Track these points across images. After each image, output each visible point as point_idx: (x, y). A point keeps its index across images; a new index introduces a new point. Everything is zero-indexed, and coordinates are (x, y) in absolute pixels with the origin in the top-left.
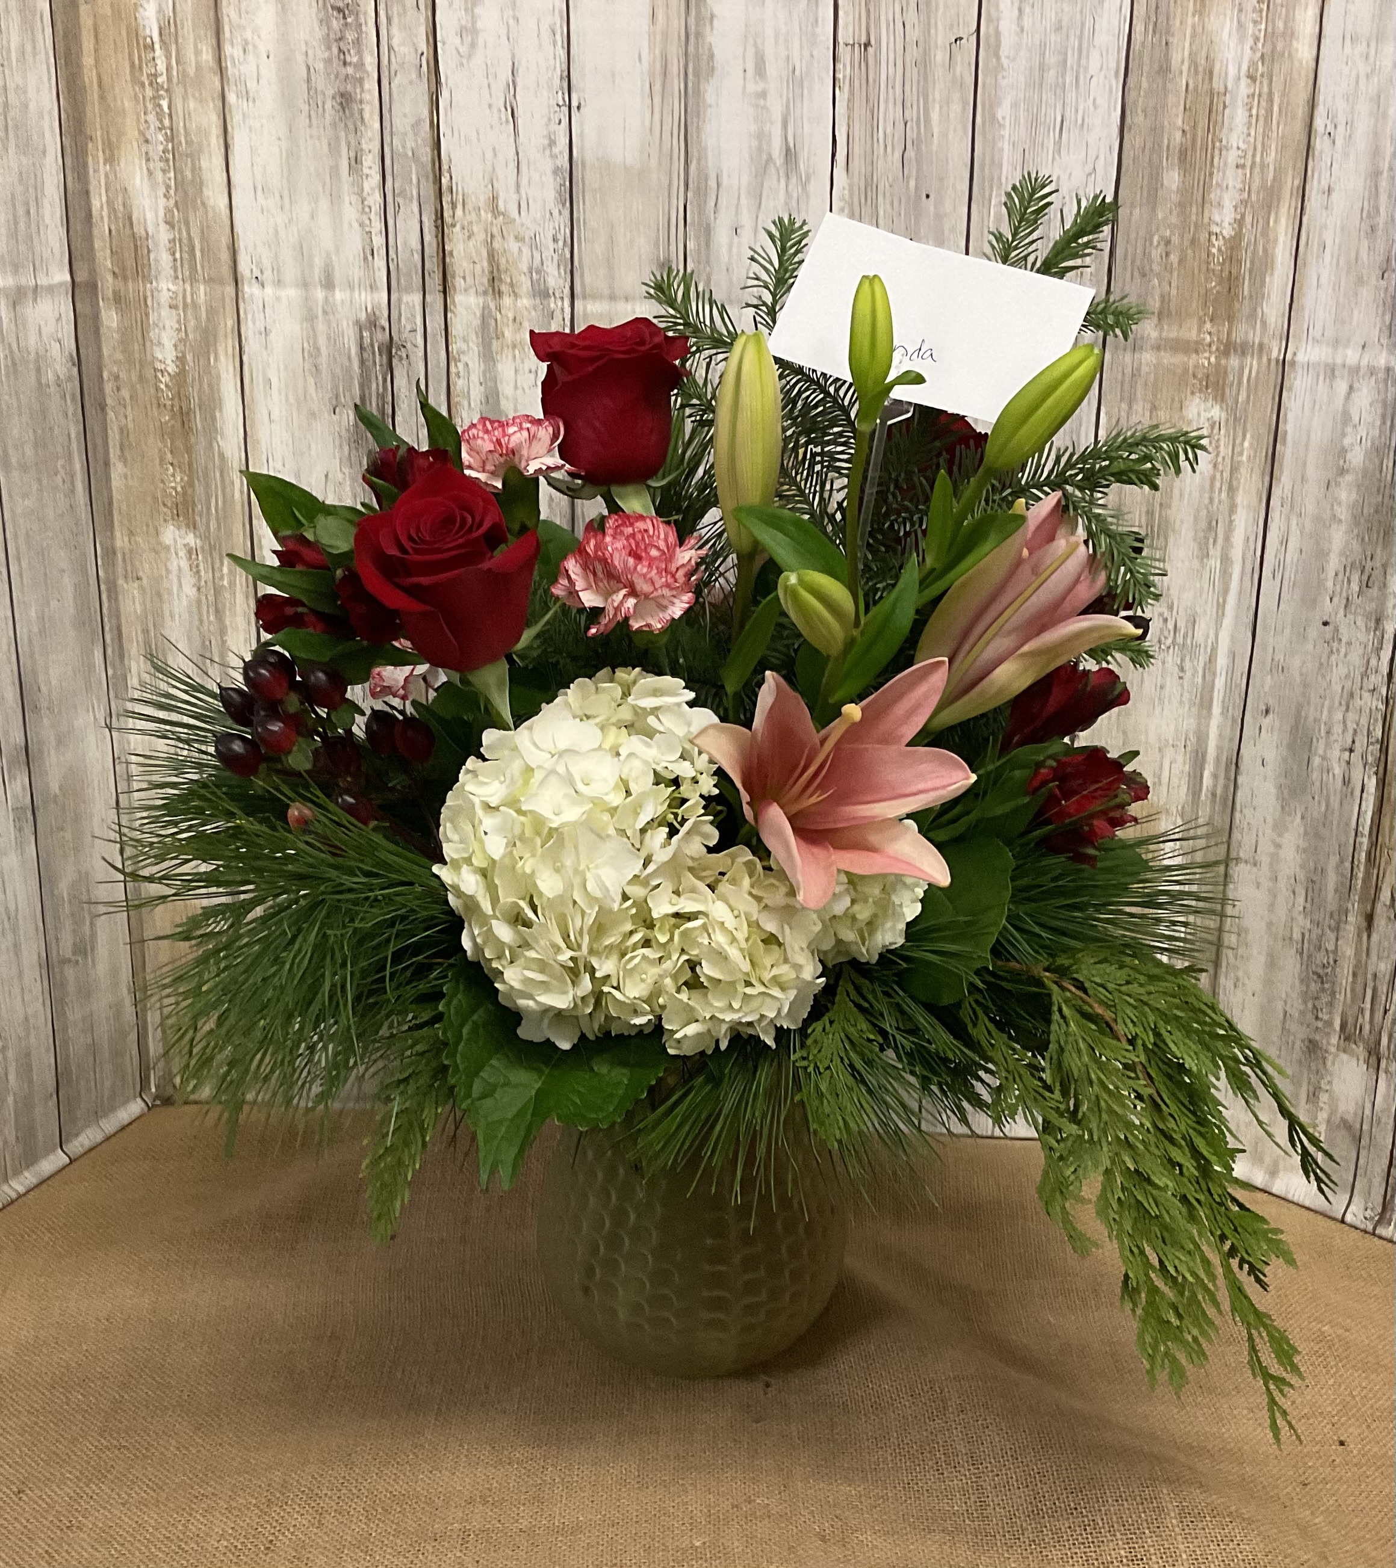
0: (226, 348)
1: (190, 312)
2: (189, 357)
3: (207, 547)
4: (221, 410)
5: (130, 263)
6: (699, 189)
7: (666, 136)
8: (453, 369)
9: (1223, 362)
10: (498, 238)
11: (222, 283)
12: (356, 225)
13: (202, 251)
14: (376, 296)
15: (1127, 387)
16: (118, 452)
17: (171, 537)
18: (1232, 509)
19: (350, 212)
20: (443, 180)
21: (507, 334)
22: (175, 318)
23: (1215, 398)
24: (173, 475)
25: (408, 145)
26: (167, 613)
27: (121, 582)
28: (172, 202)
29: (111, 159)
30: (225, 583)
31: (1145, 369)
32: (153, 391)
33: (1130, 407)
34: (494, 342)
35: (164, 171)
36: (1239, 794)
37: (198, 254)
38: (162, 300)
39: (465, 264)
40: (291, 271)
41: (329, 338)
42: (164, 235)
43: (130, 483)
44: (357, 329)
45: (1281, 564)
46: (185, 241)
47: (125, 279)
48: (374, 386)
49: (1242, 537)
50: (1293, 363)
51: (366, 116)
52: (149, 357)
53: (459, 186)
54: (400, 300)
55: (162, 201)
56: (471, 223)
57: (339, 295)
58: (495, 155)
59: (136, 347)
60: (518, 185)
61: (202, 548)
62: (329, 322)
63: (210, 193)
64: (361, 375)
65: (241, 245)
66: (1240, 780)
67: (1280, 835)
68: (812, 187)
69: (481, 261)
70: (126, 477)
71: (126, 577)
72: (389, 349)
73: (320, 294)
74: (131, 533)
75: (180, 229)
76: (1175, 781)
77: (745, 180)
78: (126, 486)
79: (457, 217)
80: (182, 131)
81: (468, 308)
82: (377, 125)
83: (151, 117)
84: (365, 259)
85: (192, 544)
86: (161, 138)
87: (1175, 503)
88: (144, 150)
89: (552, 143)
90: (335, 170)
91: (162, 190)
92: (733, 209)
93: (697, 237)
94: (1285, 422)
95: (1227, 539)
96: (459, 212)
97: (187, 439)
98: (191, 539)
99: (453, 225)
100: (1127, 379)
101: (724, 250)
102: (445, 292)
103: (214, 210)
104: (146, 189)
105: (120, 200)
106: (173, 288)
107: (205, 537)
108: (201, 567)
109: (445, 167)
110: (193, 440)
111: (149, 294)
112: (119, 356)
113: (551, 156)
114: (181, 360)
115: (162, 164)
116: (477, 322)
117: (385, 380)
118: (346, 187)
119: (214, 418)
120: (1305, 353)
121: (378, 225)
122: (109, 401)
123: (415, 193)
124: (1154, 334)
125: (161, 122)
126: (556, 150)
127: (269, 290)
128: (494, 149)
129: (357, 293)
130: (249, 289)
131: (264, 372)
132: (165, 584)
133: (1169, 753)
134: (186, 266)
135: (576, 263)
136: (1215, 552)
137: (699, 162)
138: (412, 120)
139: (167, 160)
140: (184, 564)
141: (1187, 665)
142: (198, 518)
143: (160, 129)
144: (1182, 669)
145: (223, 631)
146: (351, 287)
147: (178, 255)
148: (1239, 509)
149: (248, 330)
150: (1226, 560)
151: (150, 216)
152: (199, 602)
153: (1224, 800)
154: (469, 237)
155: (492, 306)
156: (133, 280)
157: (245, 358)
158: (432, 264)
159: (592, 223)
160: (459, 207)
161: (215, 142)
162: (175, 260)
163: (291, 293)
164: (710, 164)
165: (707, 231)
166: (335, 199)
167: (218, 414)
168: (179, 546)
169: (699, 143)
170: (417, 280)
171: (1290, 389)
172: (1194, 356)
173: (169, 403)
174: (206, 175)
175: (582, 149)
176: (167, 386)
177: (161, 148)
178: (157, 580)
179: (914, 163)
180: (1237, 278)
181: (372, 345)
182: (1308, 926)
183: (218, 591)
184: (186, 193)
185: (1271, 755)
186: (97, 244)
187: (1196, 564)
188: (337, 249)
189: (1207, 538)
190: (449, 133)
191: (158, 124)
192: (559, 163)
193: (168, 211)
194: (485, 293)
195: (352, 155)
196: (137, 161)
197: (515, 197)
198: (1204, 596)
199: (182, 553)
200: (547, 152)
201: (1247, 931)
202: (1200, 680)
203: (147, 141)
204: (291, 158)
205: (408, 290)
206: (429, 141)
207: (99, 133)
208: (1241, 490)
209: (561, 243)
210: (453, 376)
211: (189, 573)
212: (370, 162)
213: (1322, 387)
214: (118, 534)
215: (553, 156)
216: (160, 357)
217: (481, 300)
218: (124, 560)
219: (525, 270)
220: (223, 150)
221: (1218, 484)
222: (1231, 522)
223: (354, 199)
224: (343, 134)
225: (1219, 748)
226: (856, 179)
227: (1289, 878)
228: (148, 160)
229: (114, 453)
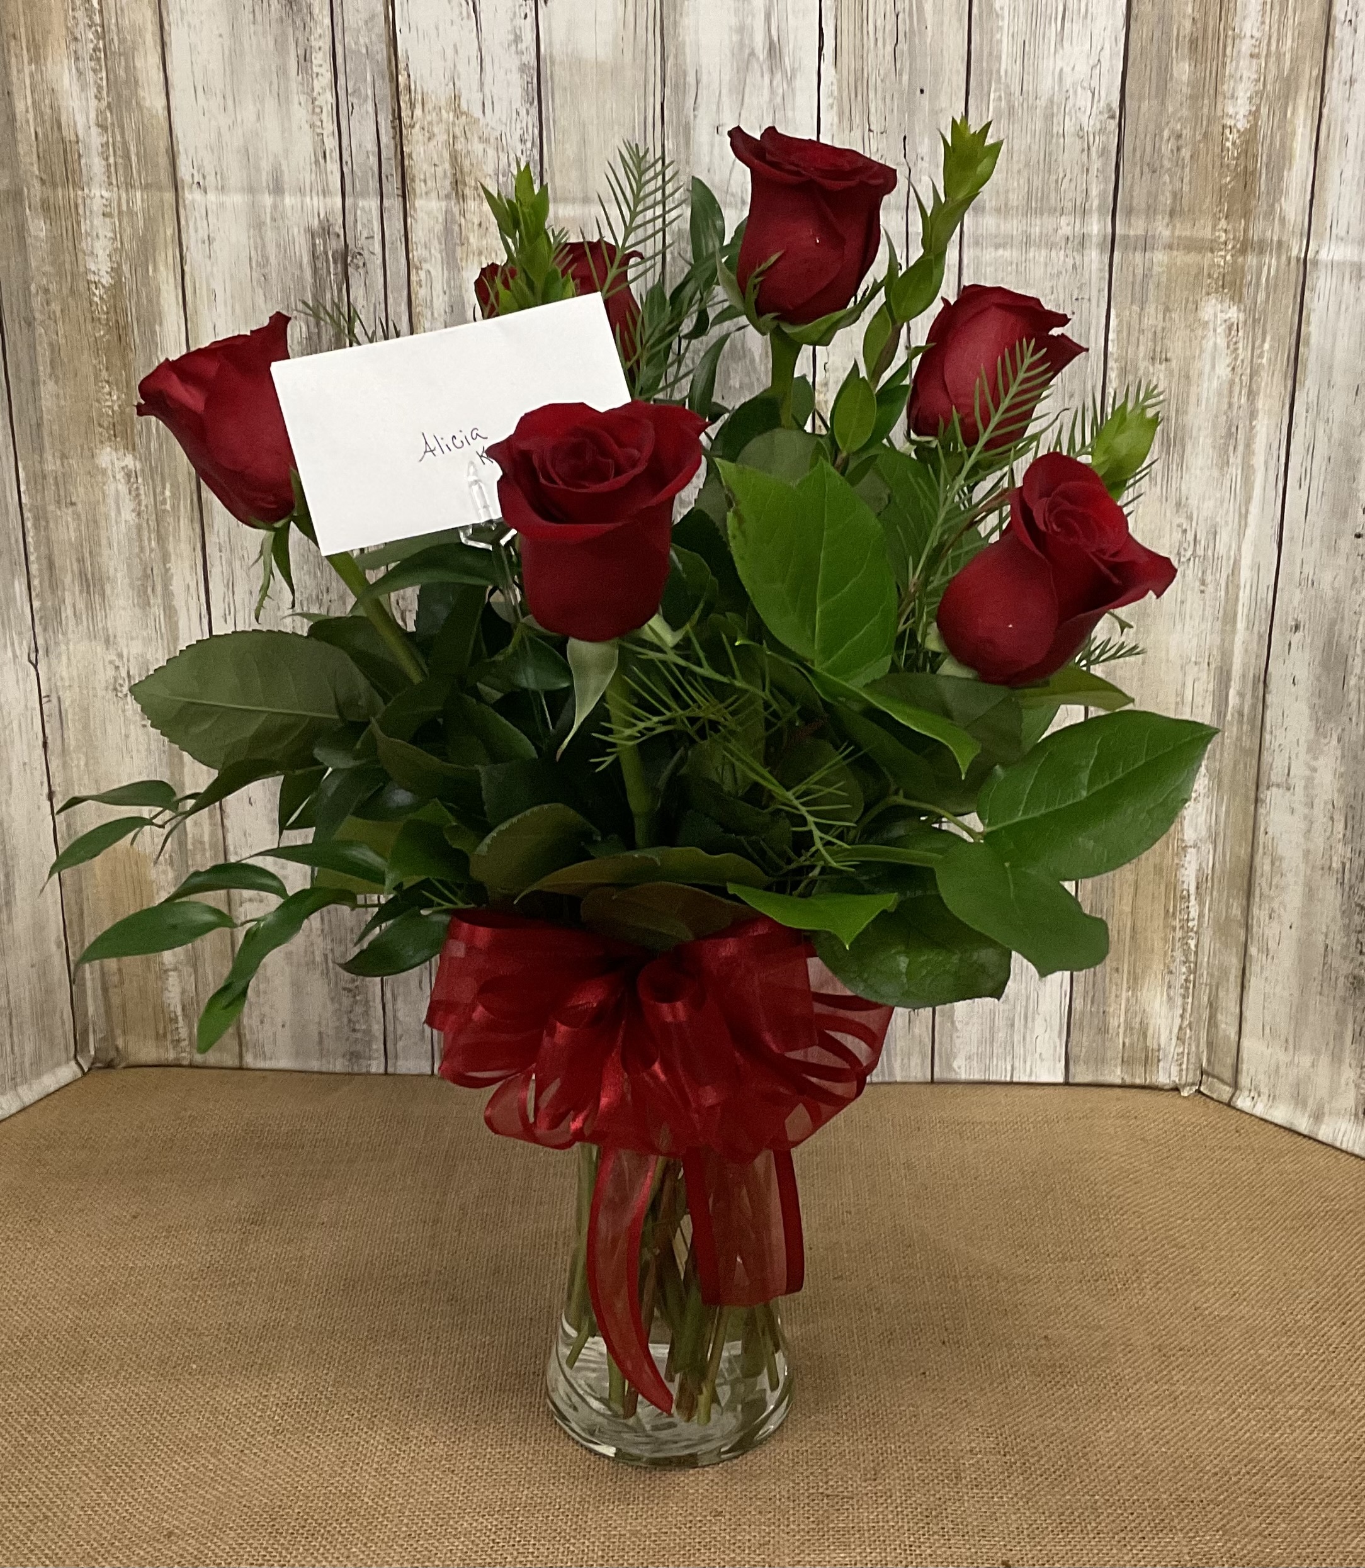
0: (166, 258)
1: (125, 220)
2: (125, 268)
3: (147, 469)
4: (161, 324)
5: (59, 170)
6: (676, 85)
7: (641, 31)
8: (414, 278)
9: (1240, 260)
10: (463, 140)
11: (160, 189)
12: (307, 127)
13: (138, 155)
14: (328, 200)
15: (1137, 288)
16: (48, 370)
17: (108, 459)
18: (1253, 415)
19: (300, 114)
20: (400, 77)
21: (472, 240)
22: (109, 227)
23: (1232, 299)
24: (110, 394)
25: (362, 41)
26: (104, 542)
27: (51, 508)
28: (104, 103)
29: (37, 58)
30: (168, 507)
31: (1156, 269)
32: (86, 305)
33: (1142, 309)
34: (458, 249)
35: (94, 71)
36: (1268, 713)
37: (134, 158)
38: (95, 208)
39: (425, 167)
40: (236, 176)
41: (278, 246)
42: (95, 139)
43: (63, 403)
44: (309, 236)
45: (1307, 473)
46: (119, 145)
47: (54, 186)
48: (328, 296)
49: (1264, 441)
50: (1315, 263)
51: (316, 11)
52: (82, 269)
53: (417, 84)
54: (355, 206)
55: (93, 103)
56: (430, 123)
57: (289, 200)
58: (456, 52)
59: (67, 258)
60: (482, 84)
61: (143, 471)
62: (278, 228)
63: (147, 96)
64: (315, 285)
65: (181, 148)
66: (1269, 698)
67: (1316, 758)
68: (799, 83)
69: (443, 162)
70: (58, 396)
71: (58, 502)
72: (345, 258)
73: (268, 200)
74: (64, 456)
75: (113, 132)
76: (1199, 700)
77: (726, 78)
78: (58, 406)
79: (417, 117)
80: (113, 27)
81: (429, 213)
82: (327, 21)
83: (80, 14)
84: (317, 162)
85: (131, 466)
86: (91, 36)
87: (1192, 409)
88: (72, 47)
89: (517, 39)
90: (283, 71)
91: (94, 90)
92: (714, 107)
93: (676, 136)
94: (1308, 323)
95: (1248, 446)
96: (418, 112)
97: (124, 357)
98: (129, 461)
99: (412, 126)
100: (1139, 278)
101: (705, 149)
102: (404, 197)
103: (149, 110)
104: (76, 88)
105: (47, 102)
106: (106, 194)
107: (146, 459)
108: (142, 492)
109: (402, 66)
110: (131, 356)
111: (80, 201)
112: (48, 268)
113: (517, 53)
114: (116, 271)
115: (93, 64)
116: (439, 228)
117: (340, 290)
118: (294, 86)
119: (154, 333)
120: (1329, 252)
121: (330, 127)
122: (37, 315)
123: (370, 93)
124: (1166, 233)
125: (91, 19)
126: (522, 46)
127: (212, 197)
128: (455, 46)
129: (308, 199)
130: (191, 196)
131: (208, 285)
132: (102, 509)
133: (1192, 671)
134: (121, 171)
135: (546, 166)
136: (1236, 460)
137: (676, 57)
138: (364, 15)
139: (99, 59)
140: (123, 488)
141: (1209, 578)
142: (137, 439)
143: (90, 27)
144: (1203, 583)
145: (165, 558)
146: (301, 191)
147: (111, 160)
148: (1261, 414)
149: (192, 240)
150: (1247, 469)
151: (80, 120)
152: (139, 528)
153: (1252, 721)
154: (429, 139)
155: (456, 210)
156: (63, 186)
157: (186, 268)
158: (390, 167)
159: (563, 122)
160: (419, 106)
161: (150, 37)
162: (109, 165)
163: (237, 199)
164: (688, 61)
165: (686, 132)
166: (282, 99)
167: (157, 328)
168: (117, 470)
169: (676, 35)
170: (373, 184)
171: (1313, 290)
172: (1210, 255)
173: (104, 317)
174: (142, 77)
175: (551, 43)
176: (101, 298)
177: (91, 46)
178: (93, 506)
179: (906, 54)
180: (1253, 173)
181: (326, 253)
182: (1349, 855)
183: (160, 517)
184: (119, 96)
185: (1303, 674)
186: (22, 149)
187: (1216, 473)
188: (286, 151)
189: (1226, 445)
190: (405, 30)
191: (87, 21)
192: (525, 59)
193: (99, 112)
194: (448, 197)
195: (301, 52)
196: (65, 61)
197: (480, 95)
198: (1226, 505)
199: (120, 476)
200: (513, 48)
201: (1281, 859)
202: (1223, 593)
203: (76, 39)
204: (233, 58)
205: (364, 194)
206: (384, 38)
207: (23, 30)
208: (1261, 394)
209: (529, 144)
210: (414, 285)
211: (128, 496)
212: (321, 61)
213: (1348, 287)
214: (48, 456)
215: (519, 53)
216: (93, 268)
217: (444, 204)
218: (57, 485)
219: (492, 173)
220: (159, 50)
221: (1237, 389)
222: (1252, 428)
223: (303, 98)
224: (291, 29)
225: (1245, 666)
226: (845, 73)
227: (1326, 803)
228: (77, 59)
229: (43, 370)
